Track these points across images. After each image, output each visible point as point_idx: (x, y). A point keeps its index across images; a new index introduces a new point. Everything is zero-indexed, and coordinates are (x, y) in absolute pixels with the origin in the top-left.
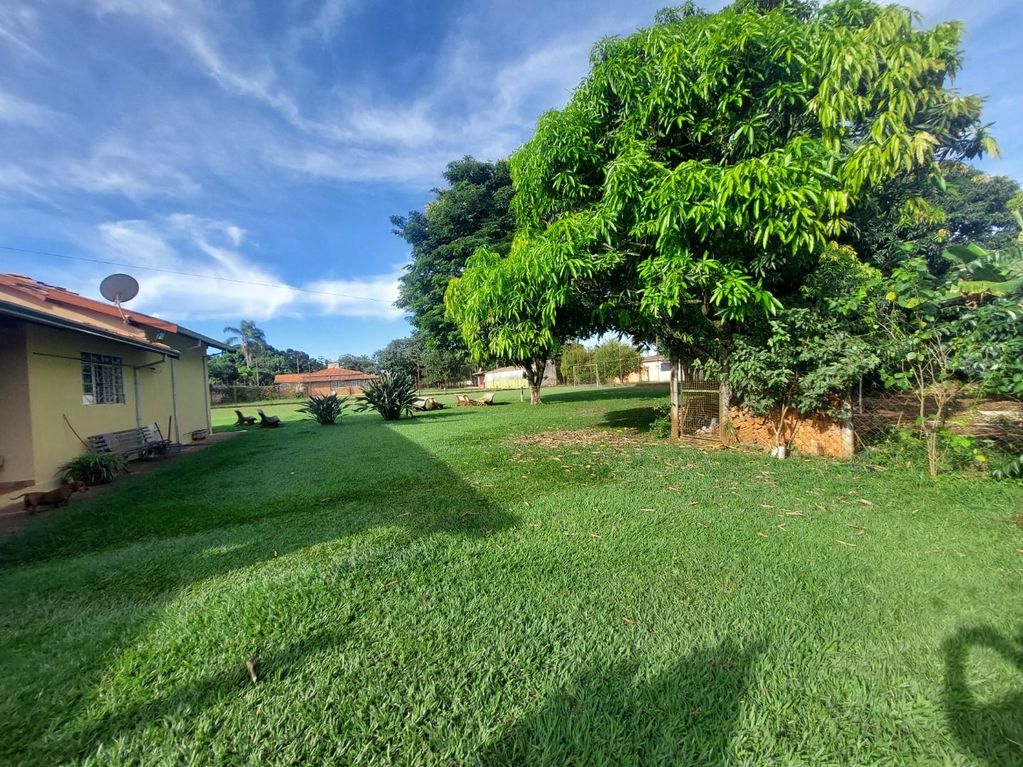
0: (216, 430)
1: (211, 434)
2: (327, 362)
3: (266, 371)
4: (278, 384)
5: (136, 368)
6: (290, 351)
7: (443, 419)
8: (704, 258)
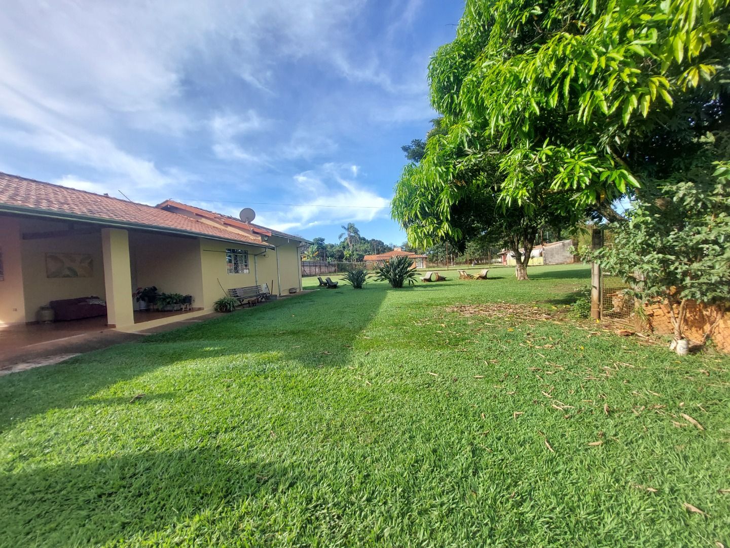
0: (304, 288)
1: (302, 290)
2: (394, 247)
3: (361, 253)
4: (366, 261)
5: (255, 255)
6: (373, 240)
7: (430, 289)
8: (544, 146)
